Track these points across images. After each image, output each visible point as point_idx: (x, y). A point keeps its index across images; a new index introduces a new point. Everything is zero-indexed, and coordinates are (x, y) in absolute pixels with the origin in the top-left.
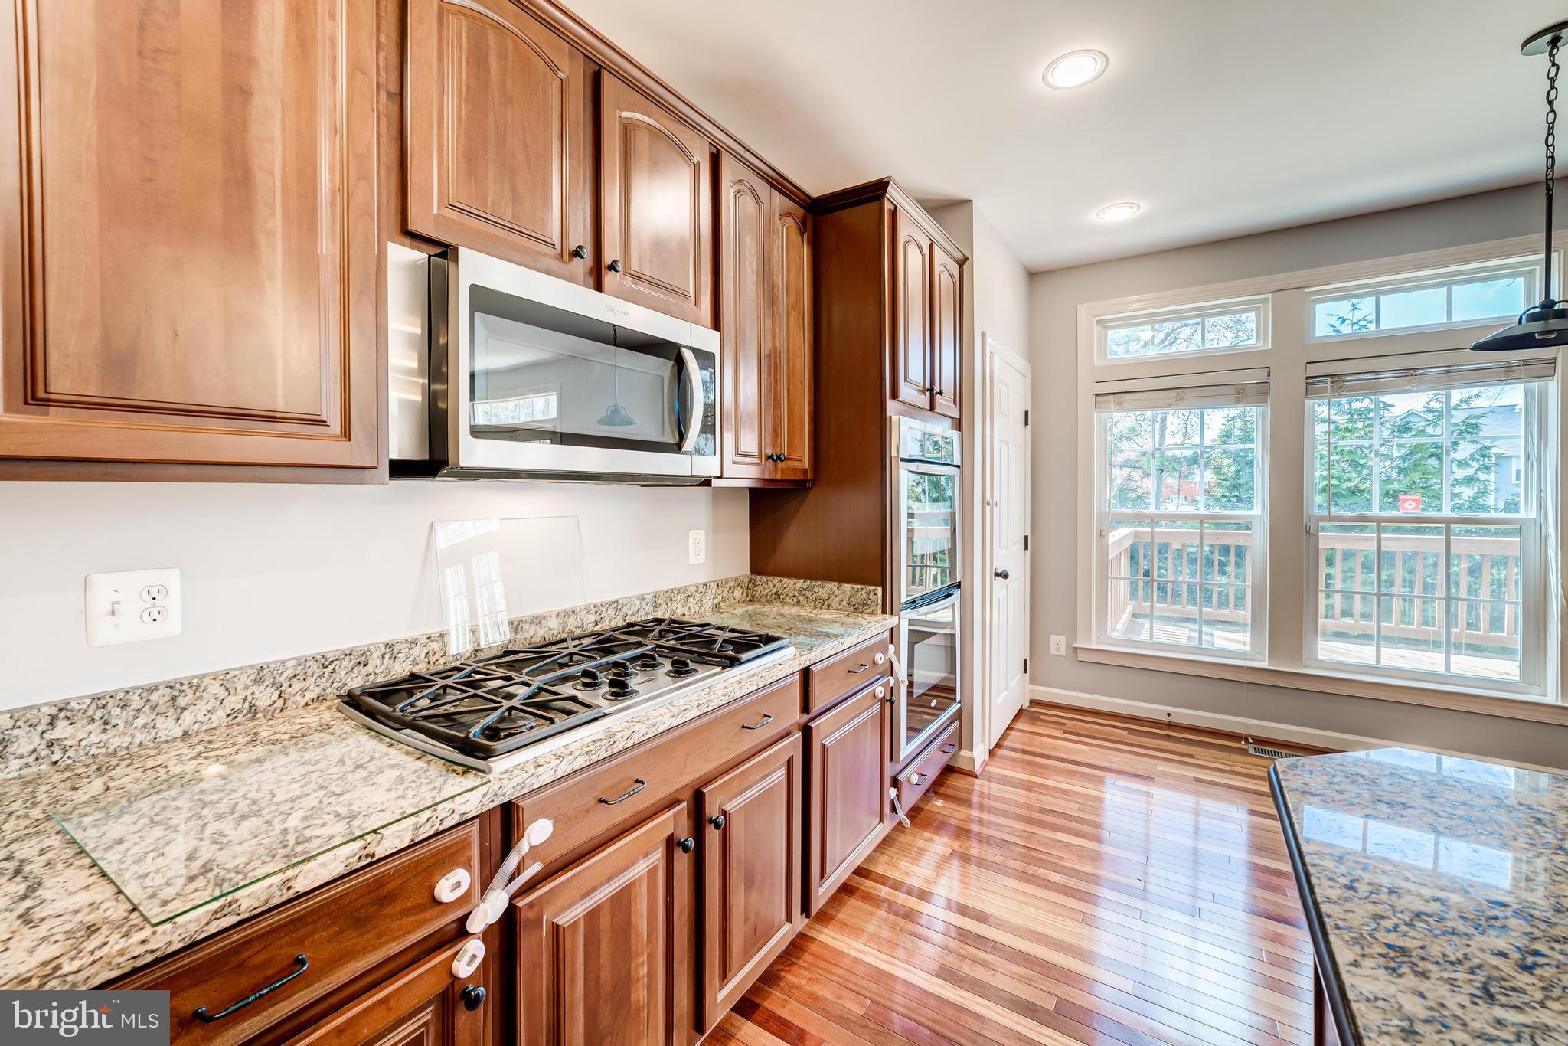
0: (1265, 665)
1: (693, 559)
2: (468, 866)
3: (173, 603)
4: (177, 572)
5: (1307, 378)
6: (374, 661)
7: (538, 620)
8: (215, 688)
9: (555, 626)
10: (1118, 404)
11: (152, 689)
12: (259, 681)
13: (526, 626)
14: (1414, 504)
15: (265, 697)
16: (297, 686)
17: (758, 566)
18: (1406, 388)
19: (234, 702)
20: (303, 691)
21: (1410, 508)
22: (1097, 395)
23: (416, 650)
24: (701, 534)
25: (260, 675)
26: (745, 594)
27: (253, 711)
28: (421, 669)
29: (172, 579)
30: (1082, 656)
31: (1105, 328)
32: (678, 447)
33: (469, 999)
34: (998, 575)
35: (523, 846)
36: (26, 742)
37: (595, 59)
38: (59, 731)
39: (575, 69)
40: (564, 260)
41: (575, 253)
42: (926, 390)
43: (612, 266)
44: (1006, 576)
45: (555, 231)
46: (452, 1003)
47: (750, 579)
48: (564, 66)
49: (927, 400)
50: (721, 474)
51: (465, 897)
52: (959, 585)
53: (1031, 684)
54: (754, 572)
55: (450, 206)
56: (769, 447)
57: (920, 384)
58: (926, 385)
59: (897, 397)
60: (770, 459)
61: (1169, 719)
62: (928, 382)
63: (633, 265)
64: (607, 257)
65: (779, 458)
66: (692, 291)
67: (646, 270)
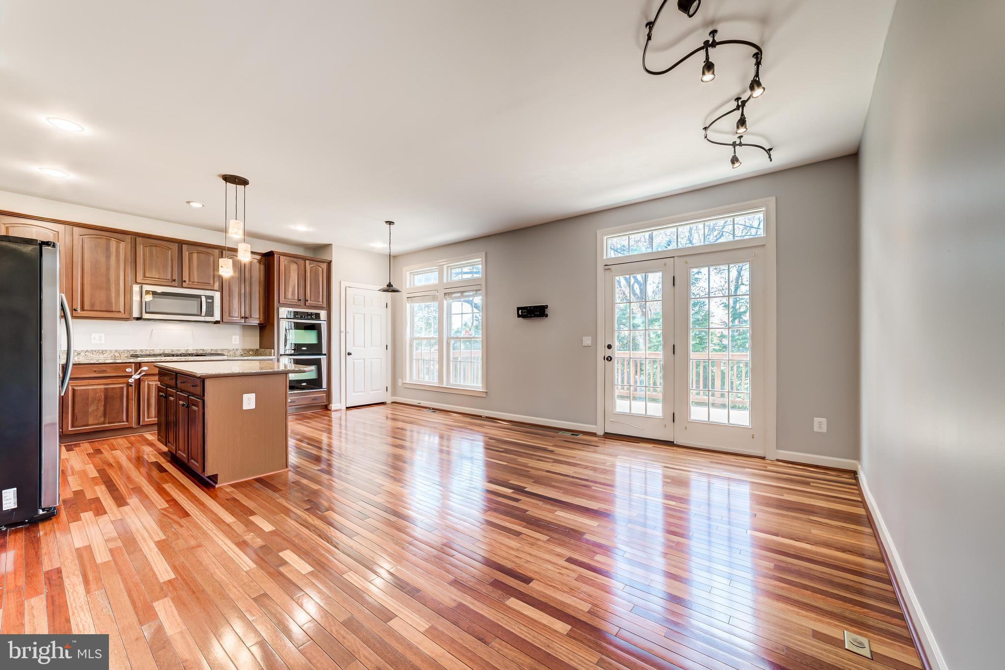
1: (233, 342)
2: (132, 369)
3: (103, 338)
6: (138, 352)
7: (178, 350)
8: (109, 352)
11: (99, 350)
12: (116, 352)
13: (175, 351)
15: (117, 355)
17: (262, 346)
19: (112, 354)
20: (124, 355)
22: (408, 298)
23: (147, 351)
24: (238, 337)
27: (115, 357)
29: (103, 335)
30: (405, 386)
31: (414, 275)
32: (200, 315)
33: (131, 386)
34: (349, 354)
35: (142, 369)
36: (83, 354)
37: (181, 243)
38: (87, 353)
39: (175, 247)
40: (172, 282)
41: (174, 280)
42: (300, 300)
43: (185, 282)
44: (351, 354)
45: (169, 277)
46: (129, 385)
47: (257, 350)
48: (172, 247)
49: (302, 302)
50: (222, 321)
51: (131, 372)
52: (325, 355)
53: (392, 396)
54: (260, 348)
55: (145, 277)
56: (243, 315)
57: (296, 298)
58: (300, 298)
59: (280, 302)
60: (242, 318)
61: (419, 405)
62: (302, 297)
63: (192, 280)
64: (184, 280)
65: (246, 318)
66: (212, 282)
67: (196, 281)
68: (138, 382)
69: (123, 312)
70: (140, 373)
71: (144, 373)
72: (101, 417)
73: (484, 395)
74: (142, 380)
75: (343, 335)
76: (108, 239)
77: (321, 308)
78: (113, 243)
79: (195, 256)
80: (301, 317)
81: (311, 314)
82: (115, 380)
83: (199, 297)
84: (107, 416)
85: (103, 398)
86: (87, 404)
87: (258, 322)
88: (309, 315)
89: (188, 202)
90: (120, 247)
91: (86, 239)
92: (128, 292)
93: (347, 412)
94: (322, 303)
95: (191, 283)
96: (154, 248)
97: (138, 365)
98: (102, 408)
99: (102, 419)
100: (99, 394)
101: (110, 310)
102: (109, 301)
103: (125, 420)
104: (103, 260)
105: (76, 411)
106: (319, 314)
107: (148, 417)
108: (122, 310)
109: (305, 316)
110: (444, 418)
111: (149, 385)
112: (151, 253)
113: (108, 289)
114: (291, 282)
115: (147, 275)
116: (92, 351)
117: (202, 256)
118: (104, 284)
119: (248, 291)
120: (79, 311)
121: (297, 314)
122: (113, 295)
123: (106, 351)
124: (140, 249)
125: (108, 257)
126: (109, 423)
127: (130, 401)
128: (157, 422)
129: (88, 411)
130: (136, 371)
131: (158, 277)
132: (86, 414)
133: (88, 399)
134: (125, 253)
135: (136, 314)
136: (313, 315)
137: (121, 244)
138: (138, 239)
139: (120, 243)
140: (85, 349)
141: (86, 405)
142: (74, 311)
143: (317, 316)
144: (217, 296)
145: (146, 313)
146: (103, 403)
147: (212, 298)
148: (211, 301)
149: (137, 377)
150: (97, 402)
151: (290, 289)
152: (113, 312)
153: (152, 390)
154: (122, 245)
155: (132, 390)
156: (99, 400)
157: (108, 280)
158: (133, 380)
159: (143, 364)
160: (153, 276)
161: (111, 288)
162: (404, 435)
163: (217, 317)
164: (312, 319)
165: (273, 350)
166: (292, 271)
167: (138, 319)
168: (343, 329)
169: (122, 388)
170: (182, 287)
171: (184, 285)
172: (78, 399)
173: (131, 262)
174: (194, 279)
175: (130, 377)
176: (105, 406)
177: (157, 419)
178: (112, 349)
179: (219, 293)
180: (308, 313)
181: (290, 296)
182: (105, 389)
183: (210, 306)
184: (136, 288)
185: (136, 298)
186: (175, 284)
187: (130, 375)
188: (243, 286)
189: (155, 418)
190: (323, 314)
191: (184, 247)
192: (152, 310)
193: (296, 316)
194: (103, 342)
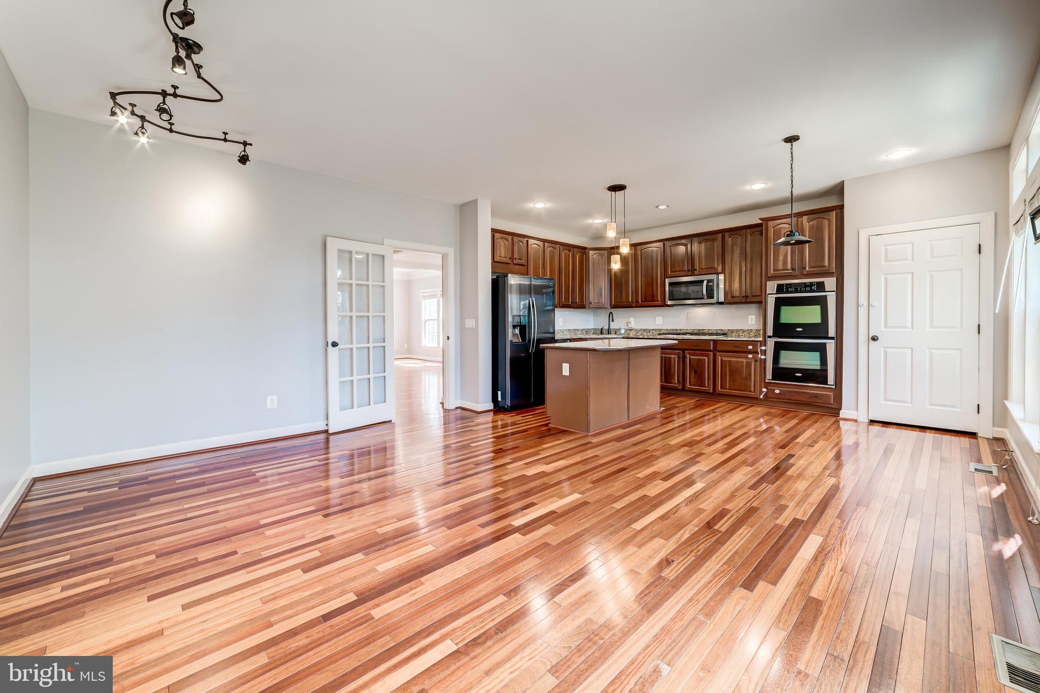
32: (704, 298)
34: (874, 339)
36: (651, 332)
39: (689, 241)
40: (688, 272)
42: (795, 269)
43: (696, 270)
45: (686, 268)
48: (687, 242)
49: (796, 272)
50: (725, 302)
52: (832, 338)
55: (672, 272)
56: (744, 294)
57: (789, 267)
58: (793, 267)
60: (744, 297)
62: (797, 265)
64: (695, 268)
65: (747, 296)
66: (716, 266)
67: (704, 267)
75: (863, 310)
77: (828, 274)
78: (655, 251)
79: (703, 245)
81: (811, 284)
83: (703, 282)
88: (808, 286)
90: (658, 253)
91: (643, 252)
92: (663, 285)
93: (870, 427)
94: (830, 266)
95: (700, 270)
96: (676, 247)
102: (653, 294)
104: (650, 264)
106: (823, 283)
108: (660, 299)
109: (801, 289)
115: (673, 270)
117: (708, 243)
120: (640, 303)
121: (791, 287)
122: (655, 289)
131: (679, 270)
136: (814, 285)
138: (668, 242)
143: (821, 287)
147: (712, 281)
148: (711, 284)
152: (655, 301)
154: (659, 250)
160: (676, 270)
161: (654, 284)
164: (812, 291)
168: (863, 300)
170: (694, 275)
171: (696, 273)
173: (664, 262)
174: (702, 266)
179: (722, 274)
180: (805, 283)
183: (711, 289)
184: (667, 281)
190: (830, 283)
193: (789, 290)
194: (661, 323)
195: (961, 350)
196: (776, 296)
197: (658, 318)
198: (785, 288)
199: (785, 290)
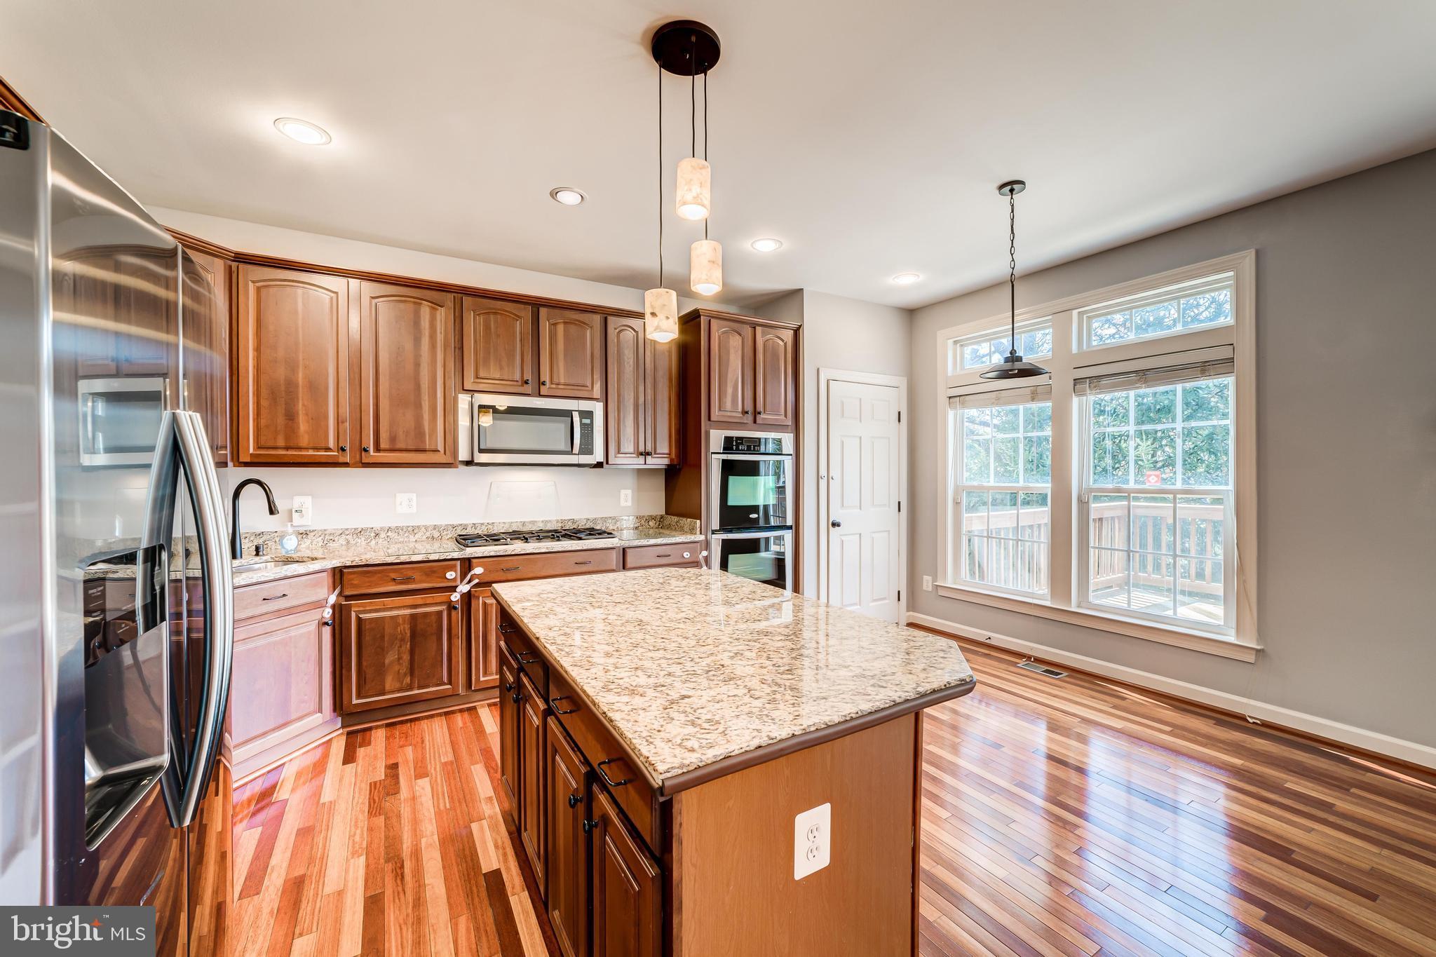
0: (1048, 604)
1: (623, 503)
2: (456, 572)
3: (414, 503)
4: (415, 495)
5: (1075, 380)
6: (469, 529)
7: (533, 522)
8: (423, 529)
9: (541, 525)
10: (963, 404)
11: (408, 527)
12: (435, 529)
13: (527, 524)
14: (1156, 479)
15: (436, 534)
16: (445, 533)
17: (669, 510)
18: (1137, 385)
19: (428, 534)
20: (447, 534)
21: (1153, 481)
22: (950, 398)
23: (483, 527)
24: (629, 492)
25: (435, 527)
26: (657, 524)
27: (433, 538)
28: (480, 533)
29: (414, 496)
30: (941, 592)
31: (962, 345)
32: (571, 452)
33: (455, 608)
34: (834, 525)
35: (472, 572)
36: (383, 535)
37: (536, 304)
38: (389, 534)
39: (527, 313)
40: (522, 385)
41: (526, 382)
42: (747, 413)
43: (544, 384)
44: (839, 525)
45: (517, 376)
46: (451, 607)
47: (662, 517)
48: (522, 314)
49: (750, 418)
50: (607, 463)
51: (454, 580)
52: (790, 528)
53: (908, 610)
54: (667, 513)
55: (478, 378)
56: (642, 449)
57: (740, 409)
58: (746, 410)
59: (712, 419)
60: (641, 454)
61: (988, 641)
62: (749, 407)
63: (555, 380)
64: (542, 380)
65: (648, 454)
66: (589, 384)
67: (562, 381)
68: (468, 597)
69: (442, 451)
70: (469, 582)
71: (476, 581)
72: (405, 675)
73: (1251, 658)
74: (474, 596)
75: (823, 483)
76: (418, 302)
77: (783, 428)
78: (425, 310)
79: (561, 328)
80: (749, 448)
82: (429, 598)
83: (568, 414)
84: (416, 672)
85: (409, 635)
86: (383, 649)
87: (666, 461)
89: (554, 194)
90: (436, 319)
91: (382, 305)
92: (450, 410)
94: (786, 416)
95: (554, 386)
96: (492, 317)
97: (467, 564)
98: (406, 657)
99: (408, 680)
100: (402, 627)
101: (421, 447)
102: (420, 433)
103: (446, 681)
104: (409, 346)
105: (364, 664)
106: (779, 441)
107: (485, 674)
108: (440, 447)
109: (754, 446)
110: (1115, 707)
111: (485, 604)
112: (487, 327)
113: (418, 406)
114: (730, 376)
115: (482, 374)
116: (397, 528)
117: (573, 329)
118: (410, 398)
119: (650, 398)
120: (372, 453)
121: (742, 444)
122: (426, 416)
123: (418, 527)
124: (470, 320)
125: (417, 340)
126: (419, 688)
127: (454, 641)
128: (498, 684)
129: (384, 663)
130: (463, 576)
131: (498, 376)
132: (381, 670)
133: (383, 637)
134: (445, 331)
135: (463, 455)
136: (769, 443)
137: (438, 313)
138: (467, 301)
139: (437, 309)
140: (387, 525)
141: (381, 651)
142: (363, 453)
143: (777, 445)
144: (598, 409)
145: (481, 451)
146: (408, 646)
147: (588, 414)
148: (588, 421)
149: (464, 588)
150: (398, 645)
151: (730, 391)
152: (426, 451)
153: (491, 612)
154: (441, 313)
155: (458, 616)
156: (402, 640)
157: (418, 387)
158: (459, 597)
159: (474, 561)
160: (492, 376)
161: (423, 403)
162: (1081, 793)
163: (599, 456)
165: (698, 521)
166: (732, 351)
167: (469, 463)
168: (823, 472)
169: (440, 613)
170: (540, 396)
171: (544, 390)
172: (367, 638)
173: (455, 348)
174: (559, 378)
175: (453, 589)
176: (412, 652)
177: (498, 677)
178: (428, 524)
179: (602, 403)
181: (728, 404)
182: (413, 616)
183: (588, 430)
184: (464, 400)
185: (463, 422)
186: (528, 389)
187: (454, 584)
188: (641, 388)
189: (496, 675)
190: (787, 441)
191: (543, 311)
192: (489, 445)
193: (740, 448)
194: (414, 510)
195: (889, 531)
196: (725, 457)
197: (402, 498)
198: (734, 443)
199: (734, 447)
